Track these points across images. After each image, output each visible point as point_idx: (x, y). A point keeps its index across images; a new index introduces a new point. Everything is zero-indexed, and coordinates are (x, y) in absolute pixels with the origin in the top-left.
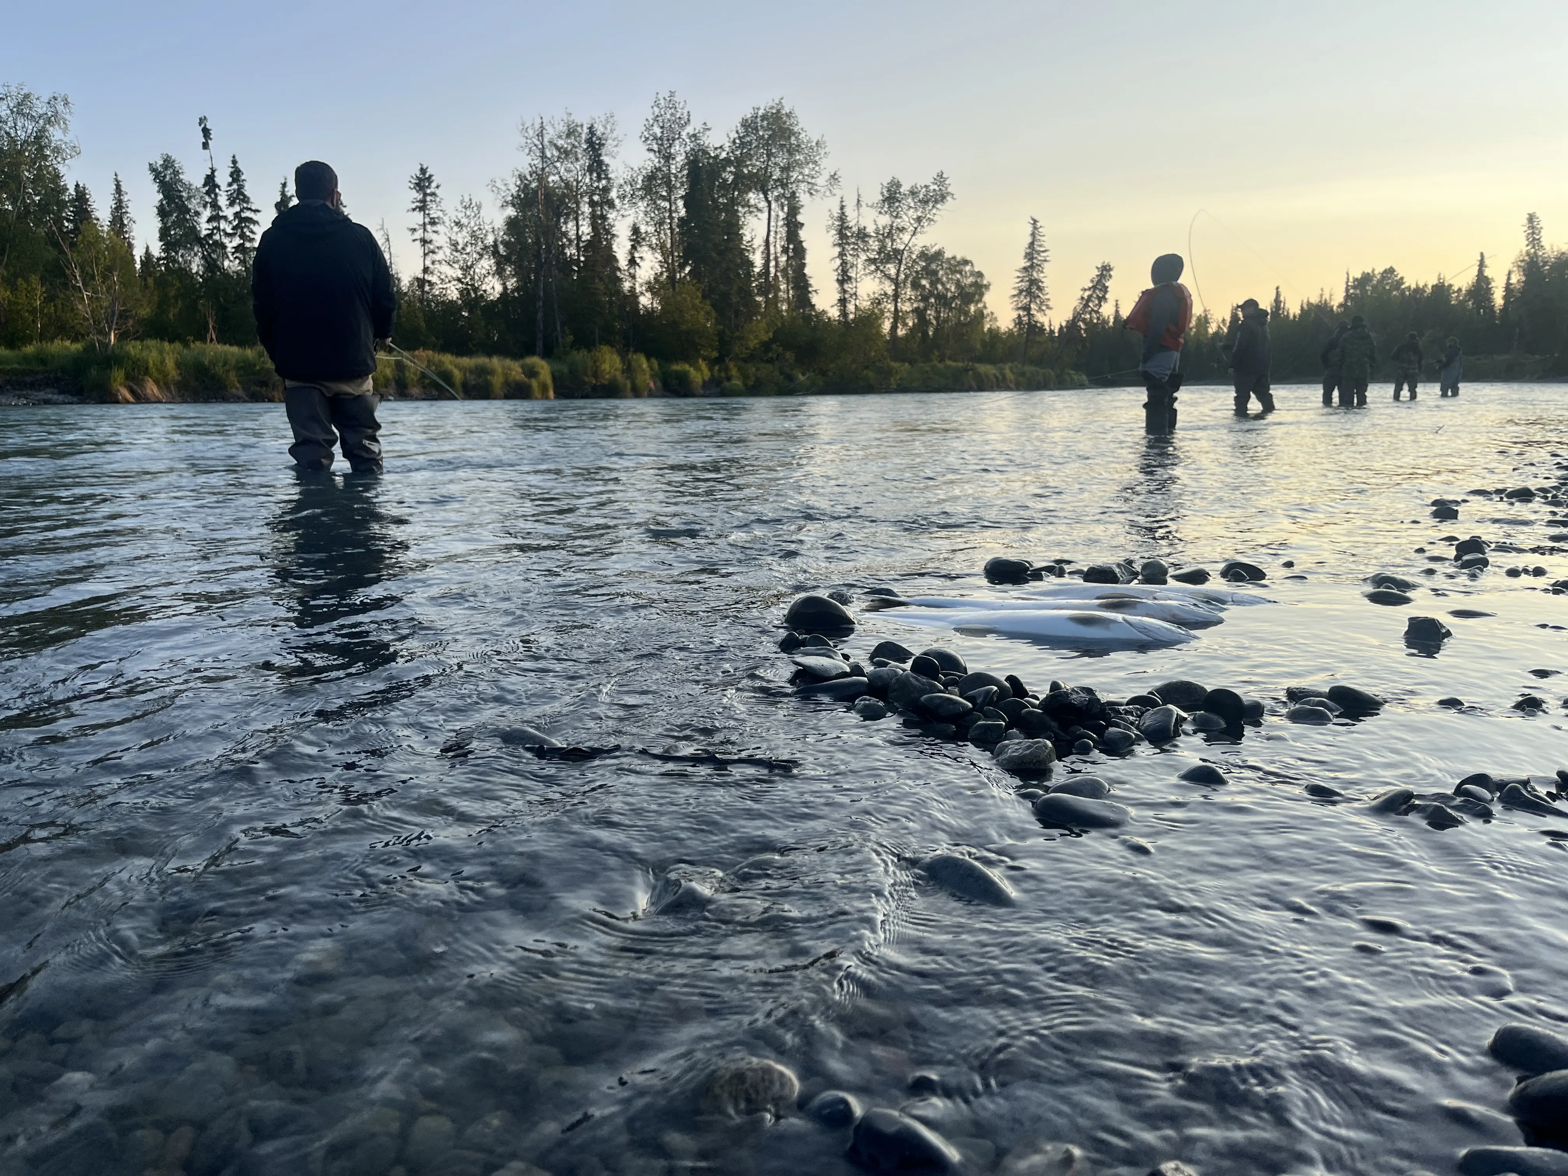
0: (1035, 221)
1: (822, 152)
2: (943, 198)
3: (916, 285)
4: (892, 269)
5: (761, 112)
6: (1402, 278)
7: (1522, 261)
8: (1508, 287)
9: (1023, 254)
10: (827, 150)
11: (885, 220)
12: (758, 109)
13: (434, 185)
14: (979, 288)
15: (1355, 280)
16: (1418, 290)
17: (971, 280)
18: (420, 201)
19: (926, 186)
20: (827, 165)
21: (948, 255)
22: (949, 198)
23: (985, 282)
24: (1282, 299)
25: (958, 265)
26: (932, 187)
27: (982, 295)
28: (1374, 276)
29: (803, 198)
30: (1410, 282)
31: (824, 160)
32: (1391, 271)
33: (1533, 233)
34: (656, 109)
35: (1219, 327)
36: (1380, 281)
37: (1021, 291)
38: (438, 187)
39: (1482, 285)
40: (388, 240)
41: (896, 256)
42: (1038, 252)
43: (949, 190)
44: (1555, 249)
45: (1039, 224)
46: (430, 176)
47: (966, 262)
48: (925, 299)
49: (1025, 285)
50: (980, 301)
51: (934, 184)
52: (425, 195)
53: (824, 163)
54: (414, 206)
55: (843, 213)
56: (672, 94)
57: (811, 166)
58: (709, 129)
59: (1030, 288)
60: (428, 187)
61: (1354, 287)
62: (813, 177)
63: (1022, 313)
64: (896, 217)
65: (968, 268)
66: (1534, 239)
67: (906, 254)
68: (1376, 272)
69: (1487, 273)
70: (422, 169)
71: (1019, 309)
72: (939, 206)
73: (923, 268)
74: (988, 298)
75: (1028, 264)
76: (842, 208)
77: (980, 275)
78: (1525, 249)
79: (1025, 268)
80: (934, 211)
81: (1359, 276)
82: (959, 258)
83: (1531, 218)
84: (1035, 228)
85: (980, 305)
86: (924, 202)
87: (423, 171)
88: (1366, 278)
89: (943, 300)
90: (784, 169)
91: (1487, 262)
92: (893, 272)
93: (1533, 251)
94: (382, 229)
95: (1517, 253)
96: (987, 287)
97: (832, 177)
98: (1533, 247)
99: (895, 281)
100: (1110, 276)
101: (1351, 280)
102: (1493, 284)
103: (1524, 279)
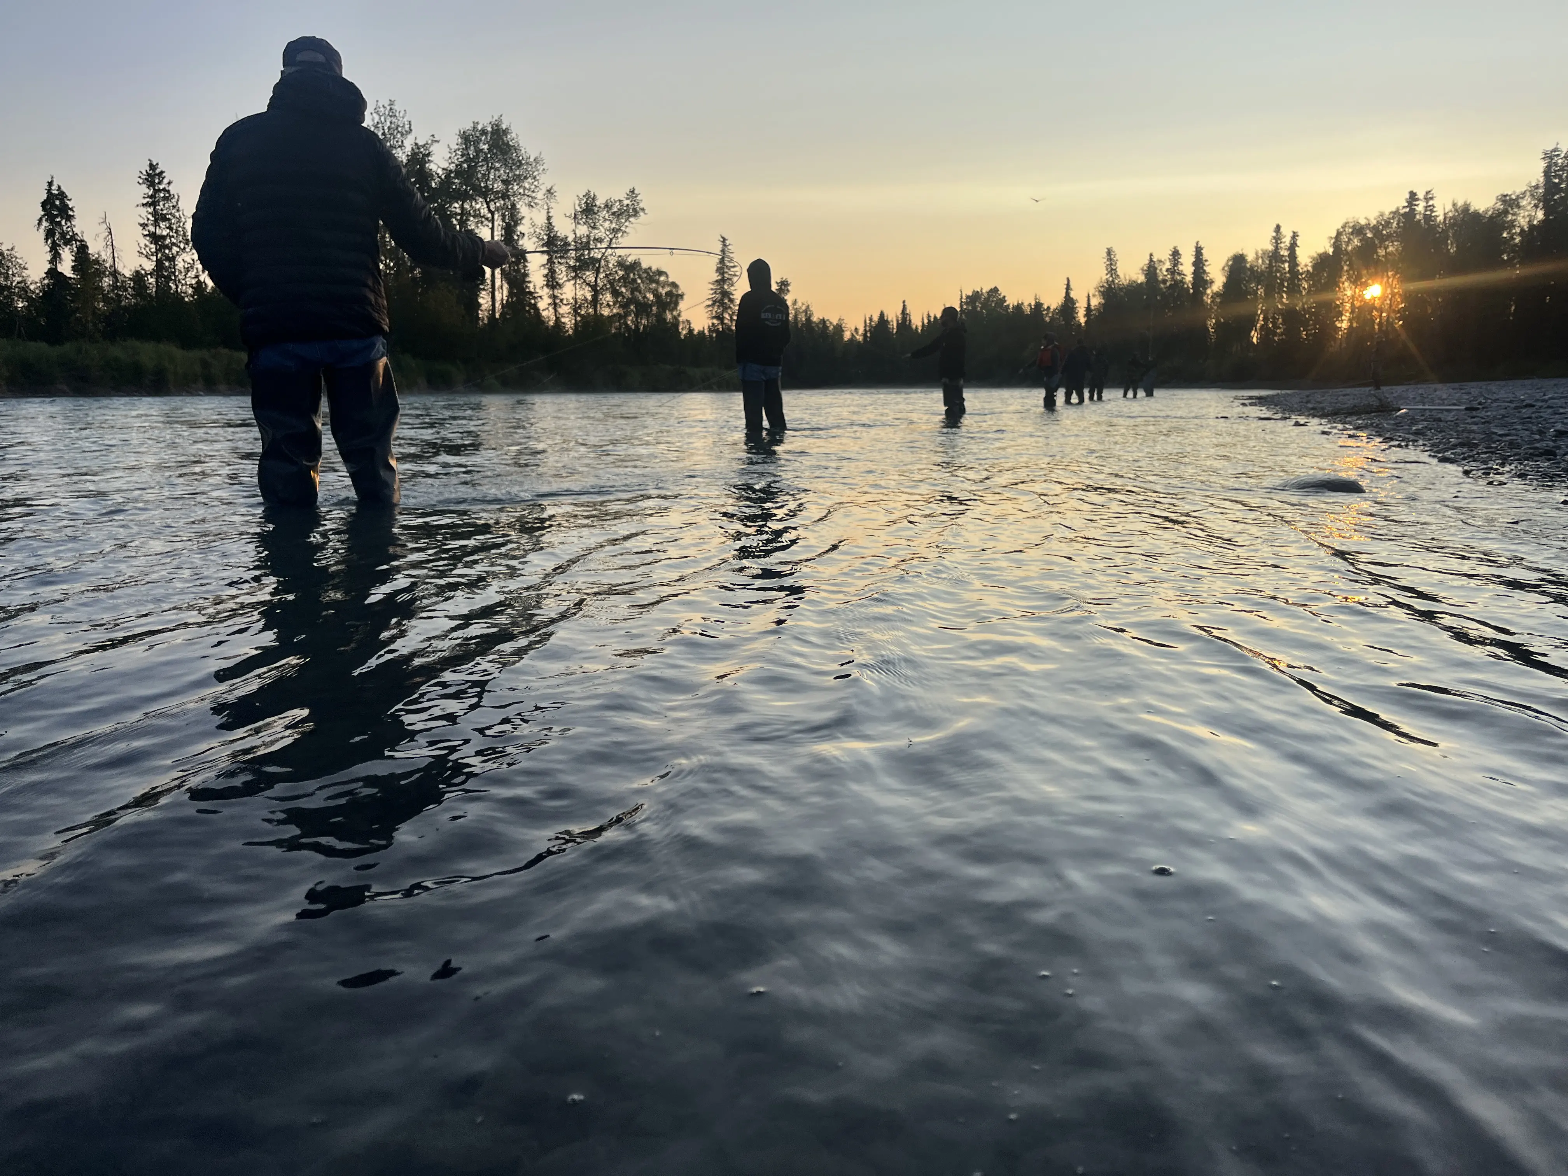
0: (724, 239)
1: (539, 167)
2: (636, 213)
3: (615, 293)
4: (590, 276)
5: (480, 127)
6: (1004, 297)
7: (1103, 286)
8: (1088, 309)
9: (715, 268)
10: (545, 166)
11: (583, 230)
12: (478, 123)
13: (166, 181)
14: (674, 298)
15: (968, 297)
16: (1019, 308)
17: (667, 289)
18: (151, 197)
19: (620, 201)
20: (545, 181)
21: (644, 266)
22: (642, 214)
23: (680, 292)
24: (908, 312)
25: (653, 276)
26: (626, 202)
27: (676, 304)
28: (982, 294)
29: (523, 209)
30: (1011, 301)
31: (543, 176)
32: (995, 290)
33: (1111, 264)
34: (375, 115)
35: (852, 335)
36: (987, 299)
37: (715, 302)
38: (169, 183)
39: (1069, 305)
40: (110, 233)
41: (593, 264)
42: (729, 268)
43: (641, 205)
44: (1127, 278)
45: (727, 242)
46: (162, 172)
47: (660, 273)
48: (624, 306)
49: (718, 296)
50: (675, 308)
51: (627, 199)
52: (157, 191)
53: (542, 178)
54: (145, 201)
55: (550, 223)
56: (392, 103)
57: (530, 180)
58: (437, 141)
59: (722, 300)
60: (160, 183)
61: (967, 303)
62: (533, 192)
63: (715, 321)
64: (594, 228)
65: (662, 278)
66: (1112, 269)
67: (603, 263)
68: (984, 291)
69: (1073, 294)
70: (151, 165)
71: (713, 318)
72: (631, 219)
73: (622, 277)
74: (682, 305)
75: (720, 278)
76: (549, 218)
77: (674, 285)
78: (1105, 277)
79: (717, 281)
80: (627, 224)
81: (970, 294)
82: (654, 268)
83: (1109, 252)
84: (725, 245)
85: (675, 313)
86: (617, 215)
87: (152, 167)
88: (976, 296)
89: (643, 308)
90: (506, 182)
91: (1072, 285)
92: (592, 279)
93: (1111, 279)
94: (105, 222)
95: (1098, 280)
96: (681, 296)
97: (549, 191)
98: (1112, 276)
99: (594, 287)
100: (788, 291)
101: (964, 297)
102: (1077, 305)
103: (1103, 301)
